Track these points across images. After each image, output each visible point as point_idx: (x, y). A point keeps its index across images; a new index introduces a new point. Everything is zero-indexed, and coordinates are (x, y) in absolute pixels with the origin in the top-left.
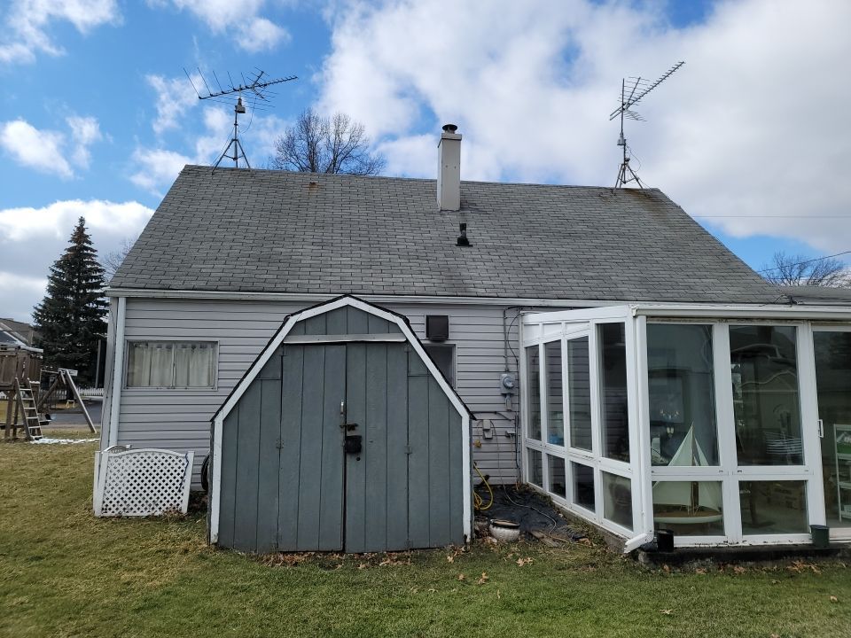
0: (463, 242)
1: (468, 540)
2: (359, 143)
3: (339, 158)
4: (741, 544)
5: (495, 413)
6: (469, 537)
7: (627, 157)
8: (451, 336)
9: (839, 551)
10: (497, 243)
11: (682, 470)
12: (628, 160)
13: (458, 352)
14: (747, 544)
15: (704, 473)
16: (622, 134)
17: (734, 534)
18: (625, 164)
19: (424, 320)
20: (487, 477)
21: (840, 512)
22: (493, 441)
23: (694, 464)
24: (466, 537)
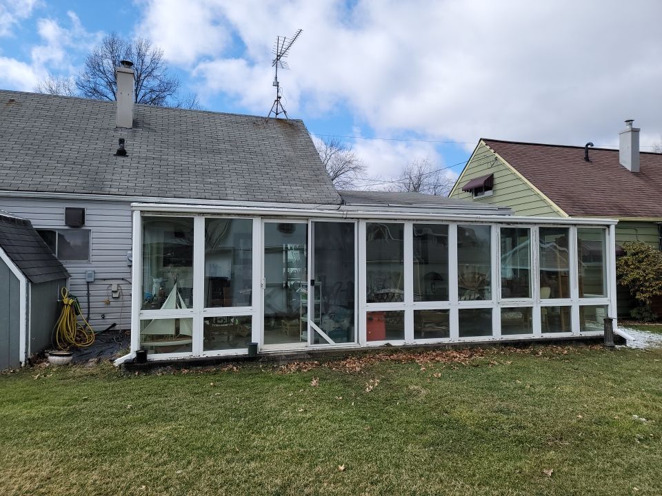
0: (122, 153)
1: (23, 365)
2: (158, 65)
3: (143, 76)
4: (202, 356)
5: (123, 279)
6: (23, 363)
7: (280, 95)
8: (87, 223)
9: (261, 357)
10: (150, 154)
11: (168, 312)
12: (280, 98)
13: (92, 235)
14: (205, 356)
15: (183, 313)
16: (276, 78)
17: (198, 350)
18: (277, 101)
19: (63, 211)
20: (114, 325)
21: (301, 336)
22: (120, 299)
23: (177, 308)
24: (21, 363)
